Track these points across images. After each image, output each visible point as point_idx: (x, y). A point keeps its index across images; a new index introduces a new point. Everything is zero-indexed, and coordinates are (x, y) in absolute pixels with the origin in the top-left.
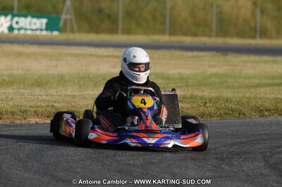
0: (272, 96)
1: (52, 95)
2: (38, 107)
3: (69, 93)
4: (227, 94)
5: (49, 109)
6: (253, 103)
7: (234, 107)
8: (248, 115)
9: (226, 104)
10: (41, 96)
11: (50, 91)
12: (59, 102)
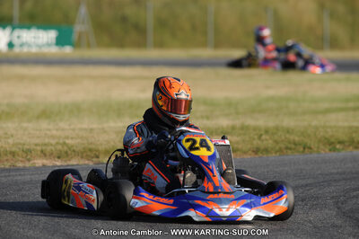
0: (346, 124)
1: (63, 130)
2: (45, 145)
3: (85, 126)
4: (288, 122)
5: (59, 147)
6: (322, 134)
7: (297, 139)
8: (315, 149)
9: (288, 136)
10: (50, 130)
11: (62, 125)
12: (72, 138)
